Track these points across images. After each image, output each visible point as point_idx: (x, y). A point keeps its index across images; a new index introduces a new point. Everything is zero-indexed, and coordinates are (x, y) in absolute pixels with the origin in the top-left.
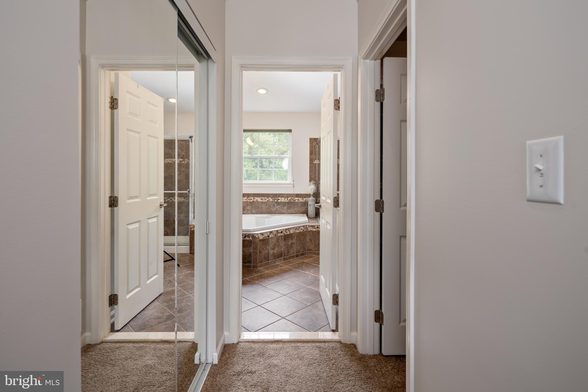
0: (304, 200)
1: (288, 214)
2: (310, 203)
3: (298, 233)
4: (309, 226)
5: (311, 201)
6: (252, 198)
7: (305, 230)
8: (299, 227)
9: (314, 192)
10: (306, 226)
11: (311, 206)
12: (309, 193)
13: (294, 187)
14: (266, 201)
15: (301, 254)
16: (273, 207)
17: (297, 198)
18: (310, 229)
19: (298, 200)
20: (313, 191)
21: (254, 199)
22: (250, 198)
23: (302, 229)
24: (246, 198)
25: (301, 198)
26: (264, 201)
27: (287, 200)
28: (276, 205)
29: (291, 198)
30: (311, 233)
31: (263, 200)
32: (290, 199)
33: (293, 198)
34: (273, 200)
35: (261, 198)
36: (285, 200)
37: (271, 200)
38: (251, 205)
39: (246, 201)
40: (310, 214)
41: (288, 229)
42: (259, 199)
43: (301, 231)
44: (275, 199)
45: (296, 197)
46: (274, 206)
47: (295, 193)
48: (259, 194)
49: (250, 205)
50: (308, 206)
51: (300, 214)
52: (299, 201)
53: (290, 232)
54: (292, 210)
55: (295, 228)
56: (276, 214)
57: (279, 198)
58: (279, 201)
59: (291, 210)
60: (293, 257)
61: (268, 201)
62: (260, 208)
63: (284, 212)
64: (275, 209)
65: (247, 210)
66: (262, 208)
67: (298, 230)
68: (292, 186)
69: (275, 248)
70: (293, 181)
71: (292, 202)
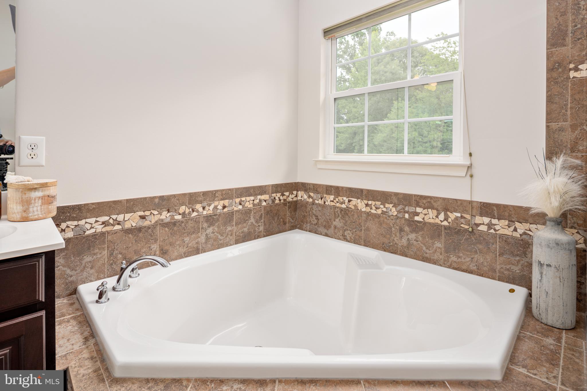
0: (520, 231)
1: (449, 267)
2: (538, 253)
5: (548, 246)
6: (345, 198)
11: (549, 274)
13: (472, 176)
14: (379, 212)
16: (398, 234)
17: (486, 220)
19: (490, 226)
21: (349, 201)
22: (340, 198)
24: (332, 197)
25: (507, 222)
26: (373, 211)
27: (446, 219)
28: (407, 229)
29: (459, 215)
31: (371, 209)
32: (457, 218)
33: (468, 217)
34: (399, 212)
35: (366, 202)
36: (437, 217)
37: (394, 212)
38: (343, 217)
39: (332, 204)
40: (542, 305)
42: (361, 204)
44: (404, 209)
45: (481, 215)
46: (401, 230)
47: (475, 199)
48: (362, 190)
49: (340, 216)
51: (500, 280)
52: (492, 231)
54: (466, 260)
56: (406, 256)
57: (419, 210)
58: (417, 218)
59: (459, 257)
61: (383, 213)
62: (363, 228)
63: (436, 257)
64: (404, 242)
65: (335, 227)
66: (368, 229)
68: (465, 172)
70: (471, 155)
71: (466, 231)
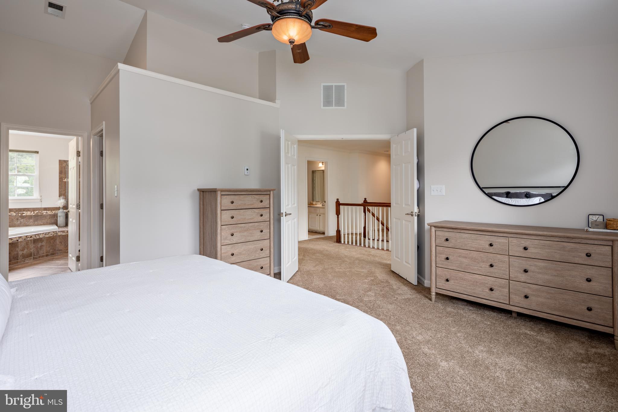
0: (54, 213)
1: (35, 225)
2: (59, 215)
3: (48, 237)
4: (59, 232)
5: (61, 213)
7: (54, 235)
8: (49, 233)
10: (56, 231)
11: (61, 218)
12: (58, 207)
13: (41, 201)
15: (51, 254)
16: (16, 221)
18: (59, 234)
19: (46, 213)
20: (63, 204)
23: (51, 234)
25: (50, 211)
27: (34, 213)
28: (20, 218)
29: (38, 211)
30: (61, 237)
32: (37, 212)
33: (40, 212)
34: (16, 214)
36: (31, 213)
37: (14, 214)
40: (60, 224)
41: (38, 235)
43: (51, 235)
44: (18, 213)
45: (44, 210)
46: (17, 219)
47: (42, 207)
50: (57, 217)
51: (49, 224)
53: (40, 237)
54: (40, 222)
55: (45, 234)
56: (19, 226)
57: (24, 212)
58: (23, 215)
59: (38, 222)
60: (43, 256)
63: (31, 224)
64: (19, 222)
67: (48, 235)
68: (39, 201)
69: (24, 249)
71: (40, 215)
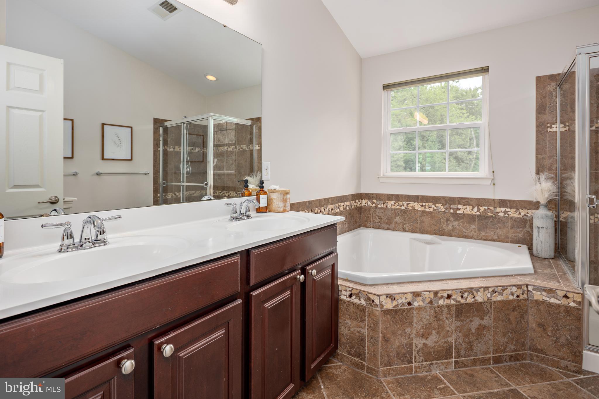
0: (522, 214)
1: (481, 239)
2: (536, 222)
3: (499, 302)
4: (536, 288)
5: (542, 218)
6: (404, 203)
7: (521, 297)
8: (505, 288)
9: (551, 198)
10: (527, 286)
11: (543, 232)
12: (535, 200)
13: (494, 184)
14: (431, 210)
15: (511, 356)
16: (445, 223)
17: (503, 209)
18: (538, 296)
19: (505, 213)
20: (547, 196)
21: (408, 204)
22: (400, 203)
23: (512, 294)
24: (393, 202)
25: (515, 210)
26: (427, 210)
27: (478, 211)
28: (452, 219)
29: (486, 208)
30: (541, 307)
31: (425, 208)
32: (485, 210)
33: (492, 208)
34: (446, 209)
35: (421, 204)
36: (472, 210)
37: (442, 209)
38: (402, 215)
39: (393, 207)
40: (539, 248)
41: (470, 291)
42: (417, 206)
43: (511, 297)
44: (450, 207)
45: (500, 207)
46: (448, 220)
47: (496, 198)
48: (418, 196)
49: (400, 215)
50: (531, 227)
51: (511, 242)
52: (507, 215)
53: (477, 298)
54: (491, 234)
55: (491, 290)
56: (451, 236)
57: (460, 206)
58: (459, 212)
59: (487, 233)
60: (484, 362)
61: (434, 210)
62: (419, 221)
63: (472, 234)
64: (450, 227)
65: (396, 223)
66: (423, 222)
67: (501, 294)
68: (489, 182)
69: (430, 334)
70: (493, 172)
71: (491, 217)
